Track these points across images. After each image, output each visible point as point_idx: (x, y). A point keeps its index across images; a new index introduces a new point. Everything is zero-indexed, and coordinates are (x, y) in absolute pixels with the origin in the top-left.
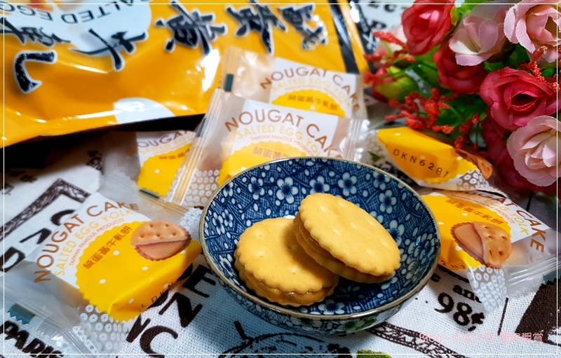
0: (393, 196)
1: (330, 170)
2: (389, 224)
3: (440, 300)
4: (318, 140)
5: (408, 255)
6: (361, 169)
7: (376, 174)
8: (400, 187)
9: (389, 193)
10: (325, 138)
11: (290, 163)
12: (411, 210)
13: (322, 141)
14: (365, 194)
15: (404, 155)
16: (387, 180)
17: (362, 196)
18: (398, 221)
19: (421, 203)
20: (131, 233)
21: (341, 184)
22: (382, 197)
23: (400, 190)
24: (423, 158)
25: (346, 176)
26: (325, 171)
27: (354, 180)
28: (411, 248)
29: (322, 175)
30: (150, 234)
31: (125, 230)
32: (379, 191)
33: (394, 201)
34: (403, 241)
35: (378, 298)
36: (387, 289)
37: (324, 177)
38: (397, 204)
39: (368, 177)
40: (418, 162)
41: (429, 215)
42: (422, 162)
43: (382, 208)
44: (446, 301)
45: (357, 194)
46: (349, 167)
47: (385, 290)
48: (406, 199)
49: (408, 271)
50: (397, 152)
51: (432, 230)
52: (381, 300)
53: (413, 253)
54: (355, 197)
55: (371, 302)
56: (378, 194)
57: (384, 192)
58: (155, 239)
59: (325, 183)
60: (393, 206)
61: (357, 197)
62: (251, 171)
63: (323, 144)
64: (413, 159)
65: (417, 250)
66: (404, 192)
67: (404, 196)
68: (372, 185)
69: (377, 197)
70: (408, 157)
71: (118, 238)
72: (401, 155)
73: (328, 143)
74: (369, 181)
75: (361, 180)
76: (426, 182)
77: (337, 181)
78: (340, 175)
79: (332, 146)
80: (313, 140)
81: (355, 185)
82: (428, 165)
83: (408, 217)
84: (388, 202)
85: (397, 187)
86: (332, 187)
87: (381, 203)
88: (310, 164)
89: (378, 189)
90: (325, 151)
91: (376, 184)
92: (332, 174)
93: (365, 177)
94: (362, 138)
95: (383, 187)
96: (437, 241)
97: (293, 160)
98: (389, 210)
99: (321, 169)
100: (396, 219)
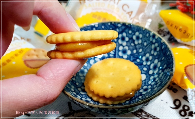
0: (158, 46)
1: (130, 30)
2: (154, 61)
3: (174, 102)
4: (128, 13)
5: (159, 78)
6: (144, 30)
7: (151, 34)
8: (162, 42)
9: (156, 45)
10: (132, 12)
11: (109, 24)
12: (165, 55)
13: (130, 14)
14: (145, 44)
15: (172, 25)
16: (156, 37)
17: (143, 45)
18: (158, 60)
19: (170, 51)
20: (24, 53)
21: (134, 38)
22: (153, 46)
23: (162, 43)
24: (181, 27)
25: (137, 33)
26: (127, 30)
27: (141, 36)
28: (161, 75)
29: (125, 32)
30: (33, 55)
31: (21, 51)
32: (152, 43)
33: (158, 49)
34: (159, 71)
35: (139, 98)
36: (144, 94)
37: (126, 33)
38: (159, 51)
39: (148, 35)
40: (178, 29)
41: (172, 58)
42: (180, 30)
43: (152, 52)
44: (177, 103)
45: (141, 44)
46: (139, 29)
47: (143, 95)
48: (164, 49)
49: (156, 87)
50: (168, 23)
51: (171, 67)
52: (140, 100)
53: (161, 78)
54: (140, 45)
55: (135, 100)
56: (151, 45)
57: (154, 44)
58: (35, 57)
59: (127, 36)
60: (157, 52)
61: (141, 45)
62: (88, 27)
63: (130, 16)
64: (176, 27)
65: (163, 76)
66: (164, 45)
67: (163, 47)
68: (149, 40)
69: (150, 46)
70: (174, 26)
71: (16, 55)
72: (170, 25)
73: (133, 15)
74: (147, 37)
75: (144, 36)
76: (181, 40)
77: (132, 36)
78: (134, 33)
79: (135, 17)
80: (125, 13)
81: (141, 39)
82: (183, 31)
83: (163, 58)
84: (155, 49)
85: (160, 42)
86: (130, 39)
87: (152, 49)
88: (119, 25)
89: (152, 42)
90: (131, 19)
91: (151, 39)
92: (130, 32)
93: (146, 35)
94: (151, 14)
95: (154, 41)
96: (172, 73)
97: (111, 23)
98: (155, 54)
99: (125, 29)
100: (158, 59)
